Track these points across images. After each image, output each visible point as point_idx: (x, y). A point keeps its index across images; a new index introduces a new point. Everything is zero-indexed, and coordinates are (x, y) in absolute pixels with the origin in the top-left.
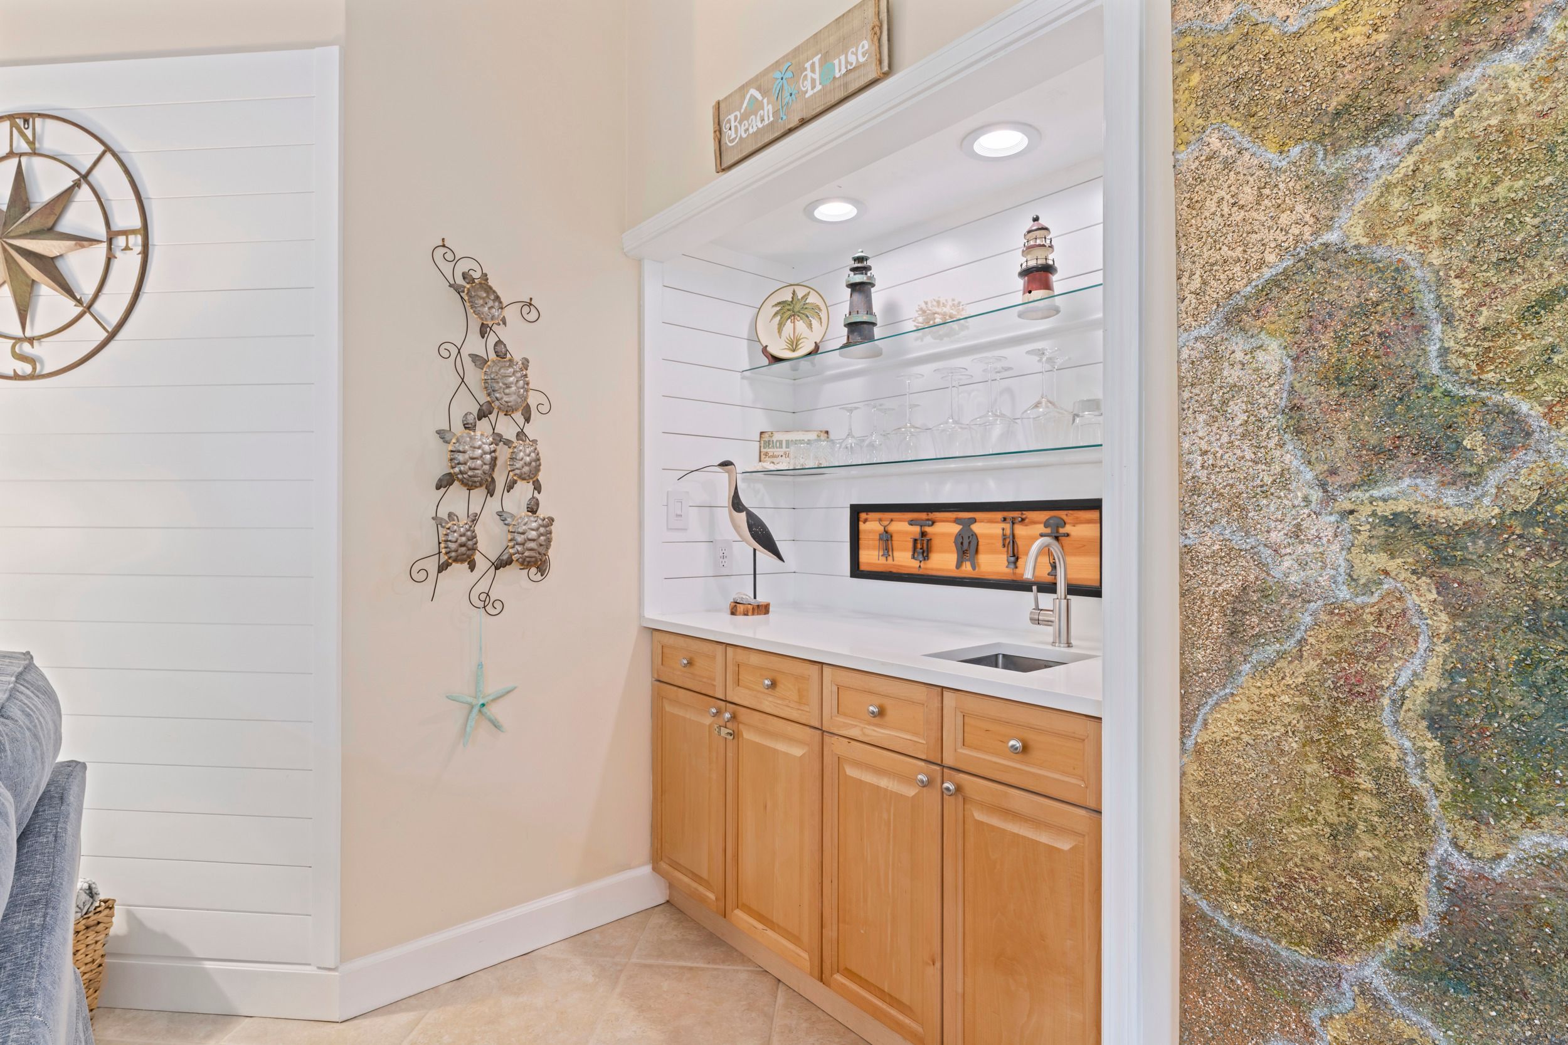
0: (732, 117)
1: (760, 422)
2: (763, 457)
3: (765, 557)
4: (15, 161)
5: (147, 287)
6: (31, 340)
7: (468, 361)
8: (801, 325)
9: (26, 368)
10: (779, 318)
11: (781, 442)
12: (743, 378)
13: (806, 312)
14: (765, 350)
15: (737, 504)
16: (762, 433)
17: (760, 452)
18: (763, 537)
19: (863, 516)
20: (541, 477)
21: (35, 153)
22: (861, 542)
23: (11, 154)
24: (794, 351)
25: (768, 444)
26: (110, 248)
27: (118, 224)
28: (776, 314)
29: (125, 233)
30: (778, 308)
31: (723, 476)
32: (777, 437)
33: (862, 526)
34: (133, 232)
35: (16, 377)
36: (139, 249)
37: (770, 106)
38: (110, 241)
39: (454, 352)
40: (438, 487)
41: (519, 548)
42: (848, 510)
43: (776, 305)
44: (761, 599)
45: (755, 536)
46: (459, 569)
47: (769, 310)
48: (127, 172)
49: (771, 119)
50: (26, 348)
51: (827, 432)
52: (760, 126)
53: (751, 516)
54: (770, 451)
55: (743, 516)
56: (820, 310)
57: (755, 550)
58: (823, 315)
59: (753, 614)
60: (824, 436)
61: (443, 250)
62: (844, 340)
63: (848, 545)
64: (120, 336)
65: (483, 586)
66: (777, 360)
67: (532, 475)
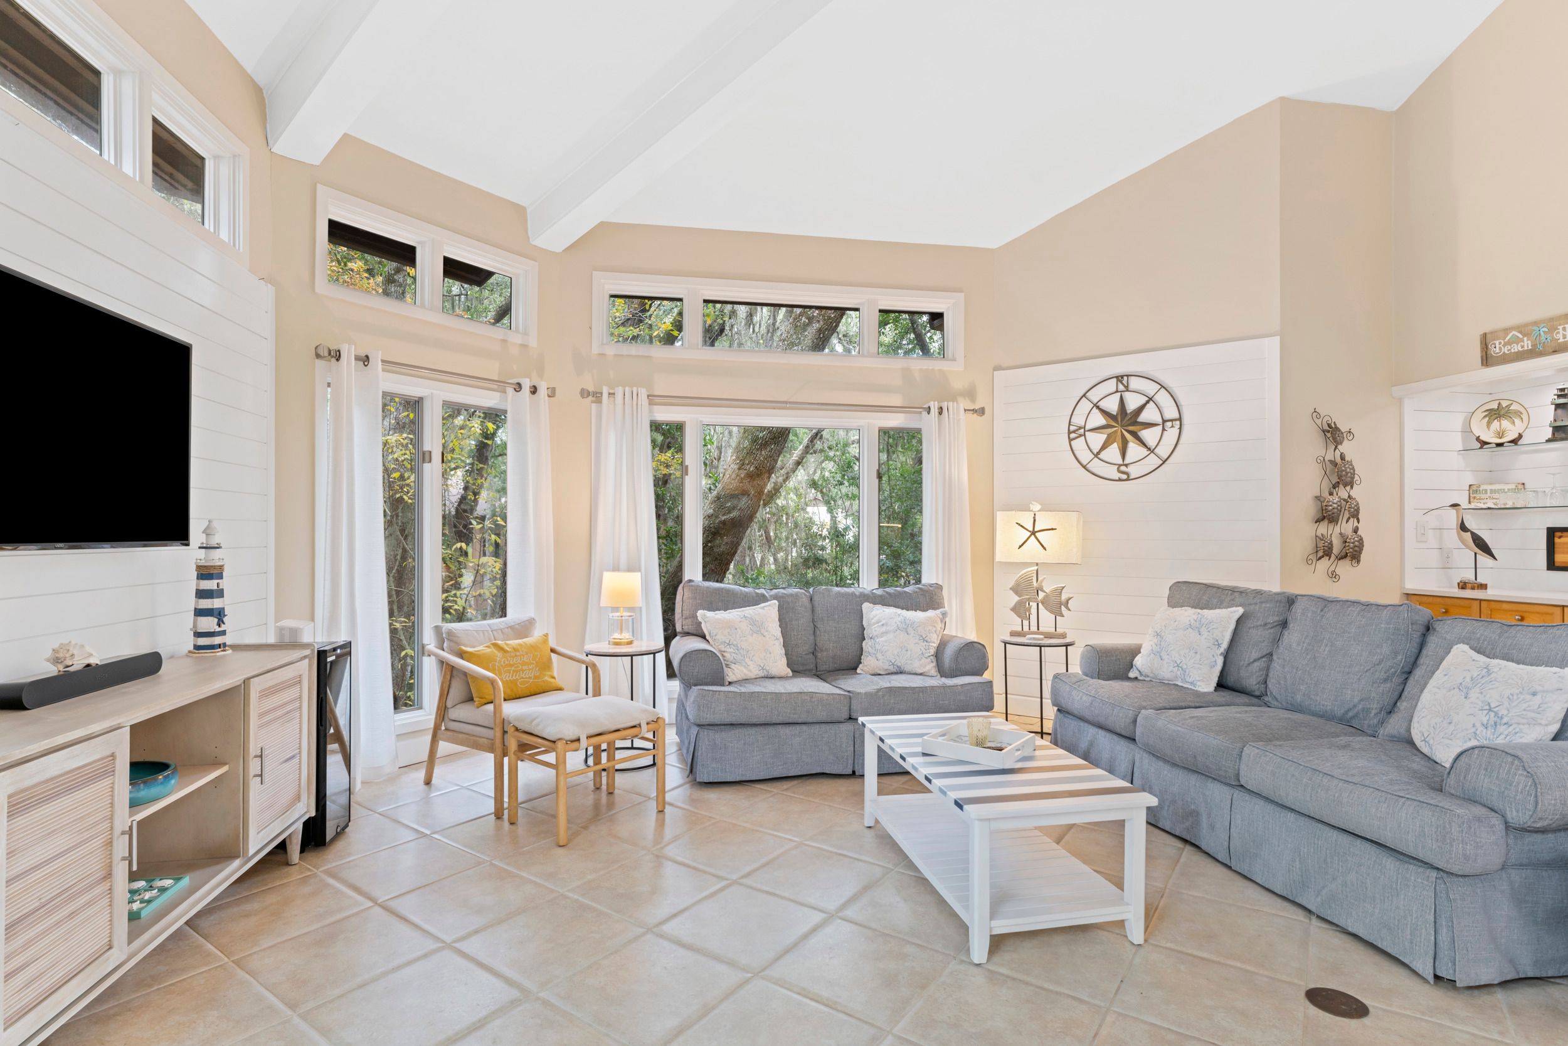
0: (1497, 343)
1: (1469, 479)
2: (1472, 499)
3: (1483, 559)
4: (1118, 395)
5: (1181, 441)
6: (1126, 465)
7: (1328, 463)
8: (1505, 423)
9: (1124, 477)
10: (1487, 419)
11: (1486, 491)
12: (1458, 454)
13: (1509, 415)
14: (1478, 439)
15: (1463, 527)
16: (1470, 486)
17: (1470, 497)
18: (1482, 545)
19: (1558, 534)
20: (1360, 517)
21: (1128, 391)
22: (1556, 549)
23: (1117, 391)
24: (1501, 438)
25: (1476, 492)
26: (1163, 427)
27: (1167, 416)
28: (1485, 417)
29: (1172, 420)
30: (1486, 413)
31: (1453, 512)
32: (1483, 487)
33: (1557, 540)
34: (1176, 420)
35: (1120, 480)
36: (1179, 426)
37: (1529, 342)
38: (1163, 424)
39: (1322, 459)
40: (1316, 522)
41: (1351, 550)
42: (1545, 531)
43: (1485, 411)
44: (1480, 580)
45: (1478, 546)
46: (1325, 560)
47: (1480, 414)
48: (1172, 396)
49: (1530, 347)
50: (1123, 468)
51: (1524, 484)
52: (1520, 349)
53: (1473, 534)
54: (1478, 496)
55: (1469, 534)
56: (1521, 413)
57: (1476, 554)
58: (1525, 416)
59: (1478, 589)
60: (1520, 487)
61: (1315, 414)
62: (1550, 436)
63: (1545, 552)
64: (1167, 462)
65: (1332, 568)
66: (1484, 443)
67: (1355, 514)
